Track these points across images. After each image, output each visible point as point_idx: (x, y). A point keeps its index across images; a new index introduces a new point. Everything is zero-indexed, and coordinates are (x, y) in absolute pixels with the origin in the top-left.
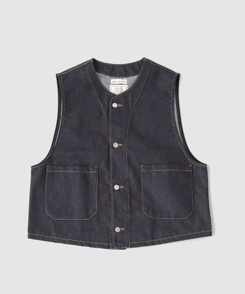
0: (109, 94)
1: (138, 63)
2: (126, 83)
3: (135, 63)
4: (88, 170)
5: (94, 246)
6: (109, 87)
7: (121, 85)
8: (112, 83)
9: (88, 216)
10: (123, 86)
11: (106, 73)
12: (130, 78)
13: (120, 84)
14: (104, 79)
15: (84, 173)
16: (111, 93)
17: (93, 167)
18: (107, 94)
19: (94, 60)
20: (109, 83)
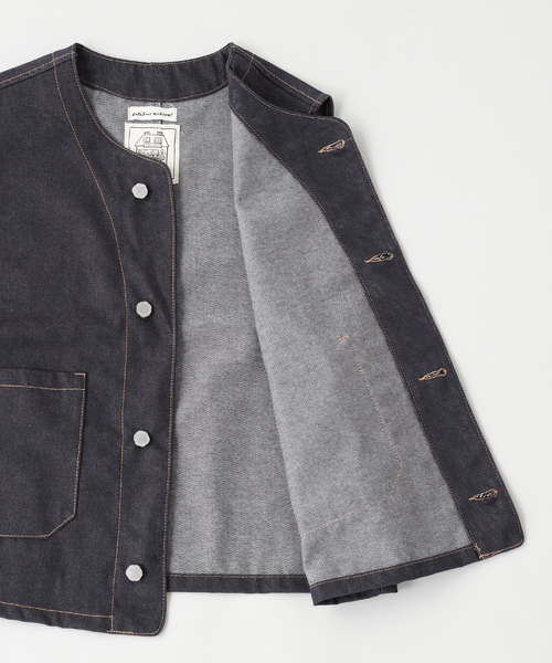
0: (123, 155)
1: (211, 58)
2: (174, 119)
3: (203, 60)
4: (56, 384)
5: (60, 621)
6: (123, 130)
7: (159, 125)
8: (131, 118)
9: (47, 526)
10: (164, 126)
11: (114, 90)
12: (186, 103)
13: (155, 121)
14: (106, 106)
15: (41, 392)
16: (128, 153)
17: (70, 374)
18: (118, 158)
19: (79, 48)
20: (125, 118)
